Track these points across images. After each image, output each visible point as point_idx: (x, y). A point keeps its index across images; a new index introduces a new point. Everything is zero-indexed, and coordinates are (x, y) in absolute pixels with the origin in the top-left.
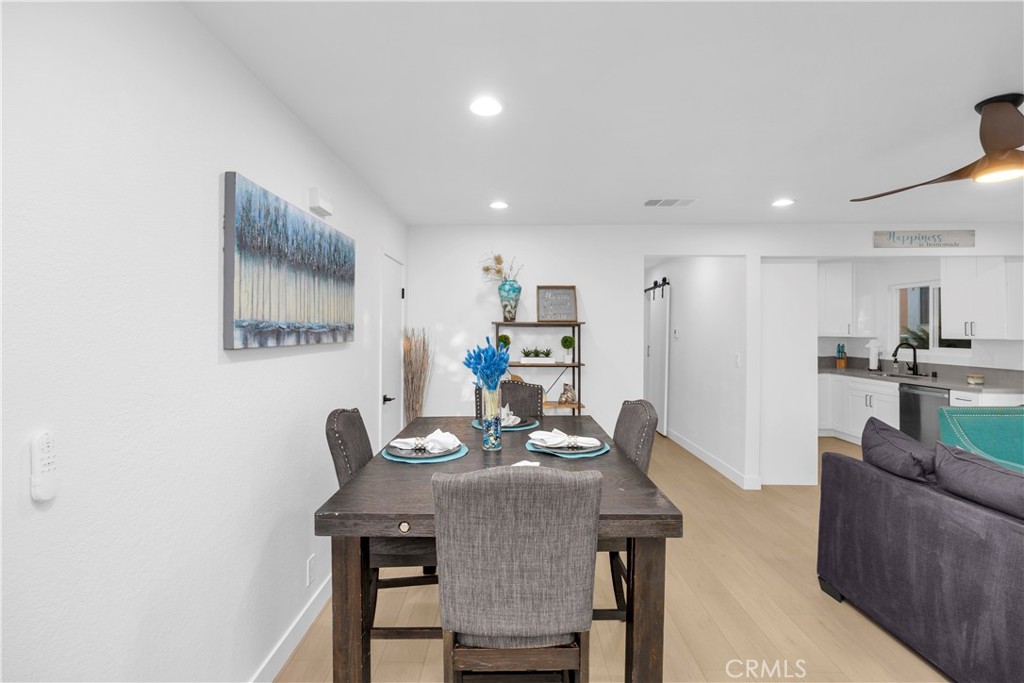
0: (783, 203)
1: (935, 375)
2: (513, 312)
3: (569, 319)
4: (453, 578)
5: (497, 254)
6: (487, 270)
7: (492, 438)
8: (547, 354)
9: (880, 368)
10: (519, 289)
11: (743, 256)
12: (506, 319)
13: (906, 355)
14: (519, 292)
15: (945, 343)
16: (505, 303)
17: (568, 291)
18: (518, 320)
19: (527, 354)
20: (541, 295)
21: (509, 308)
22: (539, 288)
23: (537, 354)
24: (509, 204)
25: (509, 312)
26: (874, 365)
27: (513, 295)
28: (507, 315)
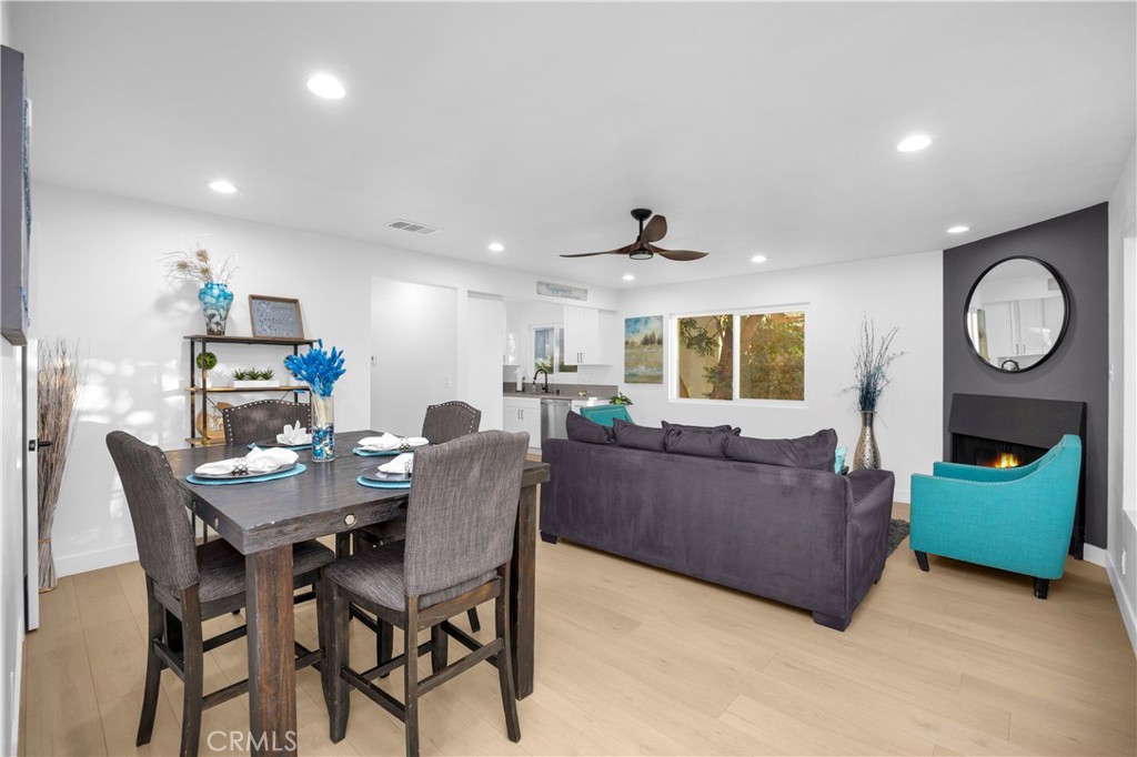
0: (496, 247)
1: (558, 392)
2: (222, 323)
3: (291, 335)
4: (426, 543)
5: (203, 247)
6: (183, 266)
7: (327, 448)
8: (266, 377)
9: (523, 390)
10: (232, 295)
11: (454, 289)
12: (210, 331)
13: (541, 379)
14: (231, 299)
15: (563, 368)
16: (210, 312)
17: (288, 305)
18: (228, 334)
19: (240, 377)
20: (254, 305)
21: (217, 319)
22: (253, 298)
23: (254, 377)
24: (237, 187)
25: (218, 324)
26: (519, 388)
27: (223, 302)
28: (214, 328)
